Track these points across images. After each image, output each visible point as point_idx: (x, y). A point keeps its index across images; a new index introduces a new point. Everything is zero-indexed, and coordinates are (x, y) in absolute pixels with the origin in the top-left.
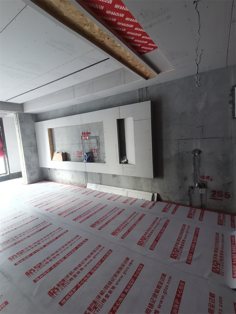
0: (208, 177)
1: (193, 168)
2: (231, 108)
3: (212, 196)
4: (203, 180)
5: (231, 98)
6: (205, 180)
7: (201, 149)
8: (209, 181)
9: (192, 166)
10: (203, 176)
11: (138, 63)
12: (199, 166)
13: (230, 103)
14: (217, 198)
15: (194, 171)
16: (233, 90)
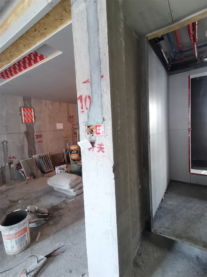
0: (13, 157)
1: (3, 154)
2: (21, 118)
3: (17, 168)
4: (11, 160)
5: (20, 113)
6: (12, 159)
7: (7, 141)
8: (13, 159)
9: (3, 152)
10: (10, 157)
12: (7, 151)
13: (20, 115)
14: (19, 168)
15: (4, 155)
16: (20, 109)
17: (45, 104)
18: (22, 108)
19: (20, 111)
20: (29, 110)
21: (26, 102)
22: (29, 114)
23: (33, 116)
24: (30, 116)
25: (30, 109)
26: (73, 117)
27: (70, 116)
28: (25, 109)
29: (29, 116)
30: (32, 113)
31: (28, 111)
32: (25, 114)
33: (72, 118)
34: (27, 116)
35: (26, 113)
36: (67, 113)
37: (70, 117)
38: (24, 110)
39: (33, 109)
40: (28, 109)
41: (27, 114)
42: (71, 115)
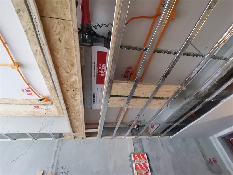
2: (132, 172)
11: (78, 118)
16: (130, 156)
17: (162, 145)
18: (132, 155)
19: (131, 160)
20: (142, 157)
21: (137, 145)
22: (141, 164)
23: (148, 166)
24: (144, 167)
25: (143, 155)
26: (215, 161)
27: (208, 159)
28: (136, 156)
29: (142, 168)
30: (146, 161)
31: (140, 157)
32: (137, 164)
33: (213, 162)
34: (140, 168)
35: (138, 162)
36: (201, 154)
37: (210, 161)
38: (135, 158)
39: (146, 154)
40: (140, 155)
41: (139, 164)
42: (209, 157)
